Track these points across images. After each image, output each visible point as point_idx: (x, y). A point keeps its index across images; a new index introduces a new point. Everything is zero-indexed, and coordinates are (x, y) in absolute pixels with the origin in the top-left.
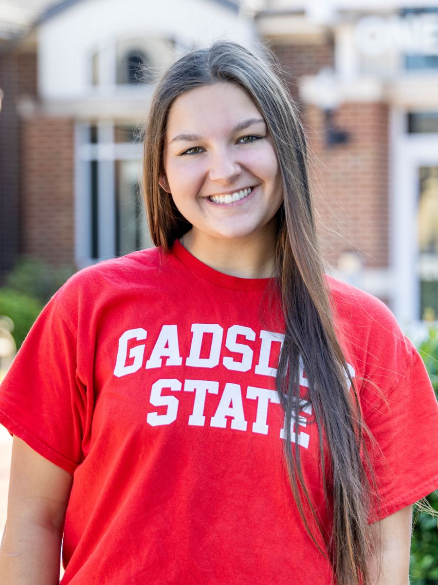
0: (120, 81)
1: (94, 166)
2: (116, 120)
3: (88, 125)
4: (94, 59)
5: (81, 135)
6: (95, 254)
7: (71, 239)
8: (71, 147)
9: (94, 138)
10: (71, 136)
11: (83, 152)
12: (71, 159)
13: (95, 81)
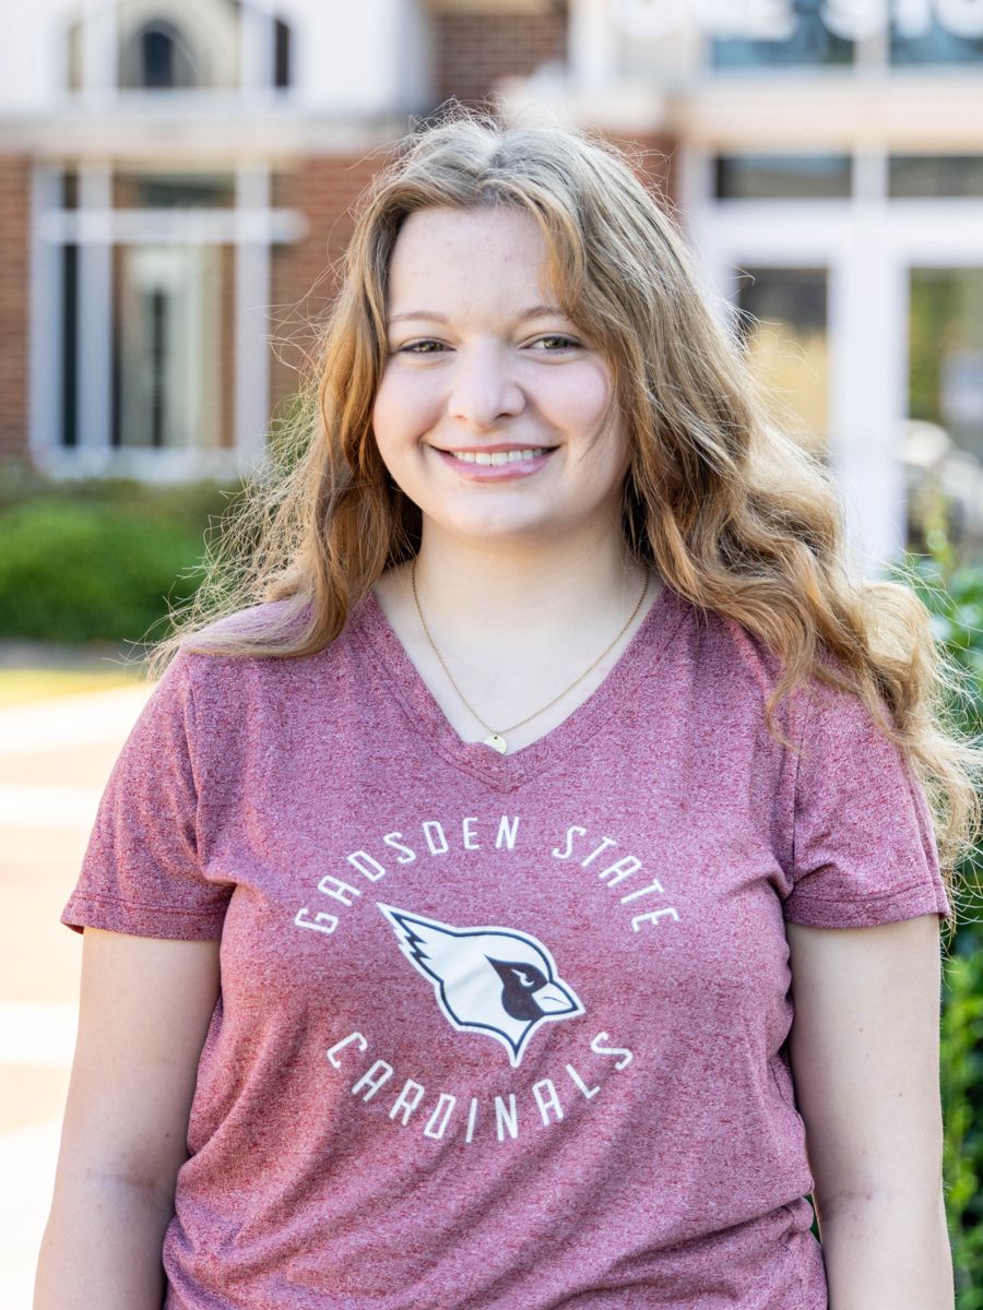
0: (124, 83)
1: (70, 254)
2: (116, 161)
3: (58, 171)
4: (73, 34)
5: (44, 192)
6: (70, 435)
7: (20, 403)
8: (23, 215)
9: (70, 201)
10: (23, 194)
11: (48, 227)
12: (22, 241)
13: (73, 82)
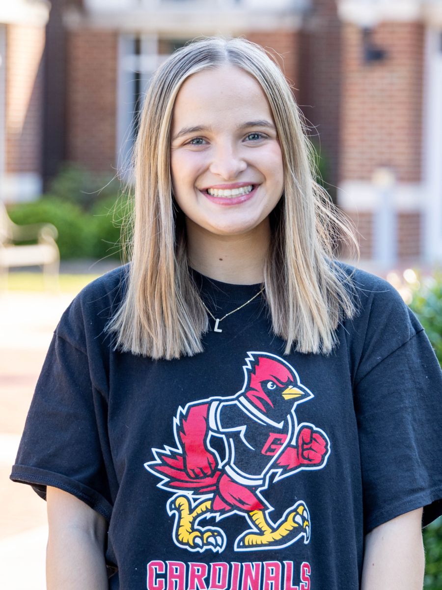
1: (137, 76)
3: (132, 37)
5: (125, 47)
7: (112, 146)
8: (115, 58)
9: (137, 51)
10: (114, 48)
11: (127, 64)
12: (114, 70)
